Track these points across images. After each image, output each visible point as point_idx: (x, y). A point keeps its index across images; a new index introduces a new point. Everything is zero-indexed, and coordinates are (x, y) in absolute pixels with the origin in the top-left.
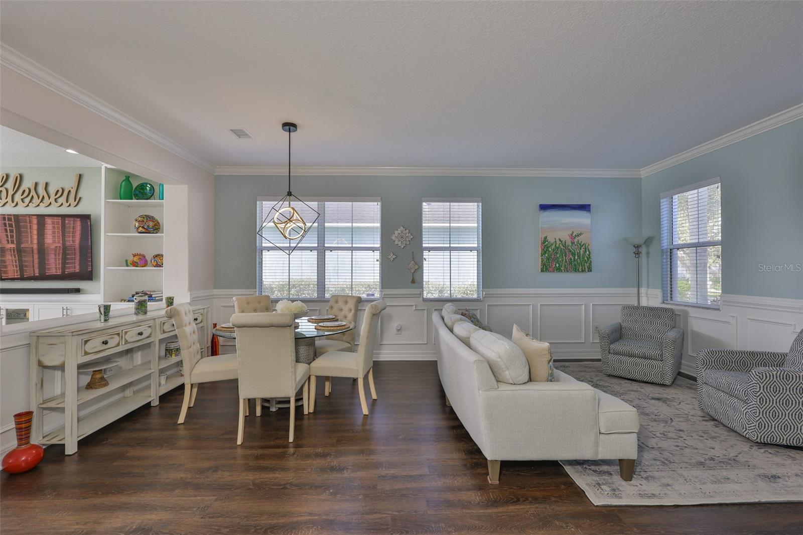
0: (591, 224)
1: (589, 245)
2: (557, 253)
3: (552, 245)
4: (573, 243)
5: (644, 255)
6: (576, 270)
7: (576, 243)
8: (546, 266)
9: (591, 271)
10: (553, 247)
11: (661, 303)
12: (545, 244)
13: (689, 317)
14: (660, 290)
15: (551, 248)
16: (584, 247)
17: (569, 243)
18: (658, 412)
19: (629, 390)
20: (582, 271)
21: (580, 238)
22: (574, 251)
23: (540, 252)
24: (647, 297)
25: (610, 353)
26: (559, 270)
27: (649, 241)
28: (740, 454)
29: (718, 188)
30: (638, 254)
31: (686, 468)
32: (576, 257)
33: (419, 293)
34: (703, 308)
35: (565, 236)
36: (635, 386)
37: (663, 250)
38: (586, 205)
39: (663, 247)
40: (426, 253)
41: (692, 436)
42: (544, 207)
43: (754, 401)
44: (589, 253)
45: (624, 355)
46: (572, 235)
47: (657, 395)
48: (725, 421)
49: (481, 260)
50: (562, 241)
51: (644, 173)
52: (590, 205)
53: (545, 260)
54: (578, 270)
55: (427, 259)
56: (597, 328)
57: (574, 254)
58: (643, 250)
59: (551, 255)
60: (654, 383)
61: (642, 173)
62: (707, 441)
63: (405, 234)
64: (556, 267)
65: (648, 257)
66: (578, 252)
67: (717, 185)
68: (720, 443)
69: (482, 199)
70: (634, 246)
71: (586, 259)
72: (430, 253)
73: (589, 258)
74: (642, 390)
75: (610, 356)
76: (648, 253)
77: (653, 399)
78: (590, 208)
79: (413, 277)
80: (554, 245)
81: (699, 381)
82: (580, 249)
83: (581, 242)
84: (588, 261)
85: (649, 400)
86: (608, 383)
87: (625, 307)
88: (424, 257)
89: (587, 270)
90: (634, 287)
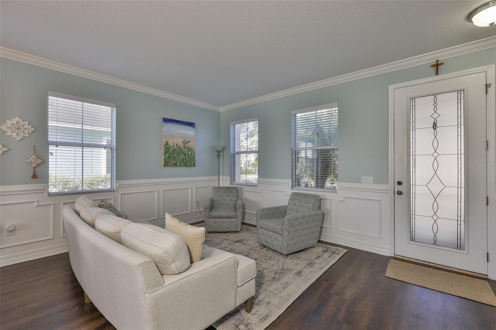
0: (195, 136)
1: (194, 149)
2: (174, 153)
3: (171, 147)
4: (184, 147)
5: (221, 157)
6: (186, 166)
7: (186, 148)
8: (167, 163)
9: (195, 166)
10: (172, 149)
11: (230, 184)
12: (167, 147)
13: (244, 192)
14: (229, 177)
15: (171, 150)
16: (191, 150)
17: (182, 147)
18: (242, 251)
19: (222, 240)
20: (190, 166)
21: (189, 144)
22: (185, 152)
23: (163, 152)
24: (223, 181)
25: (209, 218)
26: (176, 165)
27: (224, 149)
28: (283, 264)
29: (257, 123)
30: (219, 156)
31: (270, 284)
32: (186, 157)
33: (43, 188)
34: (250, 186)
35: (179, 142)
36: (224, 236)
37: (231, 154)
38: (192, 123)
39: (231, 152)
40: (52, 148)
41: (262, 261)
42: (166, 120)
43: (286, 234)
44: (194, 154)
45: (217, 218)
46: (184, 142)
47: (236, 239)
48: (271, 247)
49: (115, 157)
50: (178, 146)
51: (222, 109)
52: (194, 123)
53: (167, 158)
54: (188, 165)
55: (54, 154)
56: (197, 202)
57: (185, 155)
58: (221, 154)
59: (171, 155)
60: (233, 232)
61: (221, 109)
62: (268, 261)
63: (23, 125)
64: (174, 163)
65: (223, 158)
66: (188, 153)
67: (256, 121)
68: (274, 260)
69: (116, 105)
70: (217, 151)
71: (192, 158)
72: (58, 148)
73: (194, 157)
74: (228, 238)
75: (210, 220)
76: (223, 156)
77: (236, 242)
78: (194, 126)
79: (34, 172)
80: (173, 148)
81: (258, 227)
82: (189, 152)
83: (189, 147)
84: (193, 159)
85: (234, 244)
86: (210, 238)
87: (214, 188)
88: (50, 151)
89: (192, 165)
90: (216, 176)
